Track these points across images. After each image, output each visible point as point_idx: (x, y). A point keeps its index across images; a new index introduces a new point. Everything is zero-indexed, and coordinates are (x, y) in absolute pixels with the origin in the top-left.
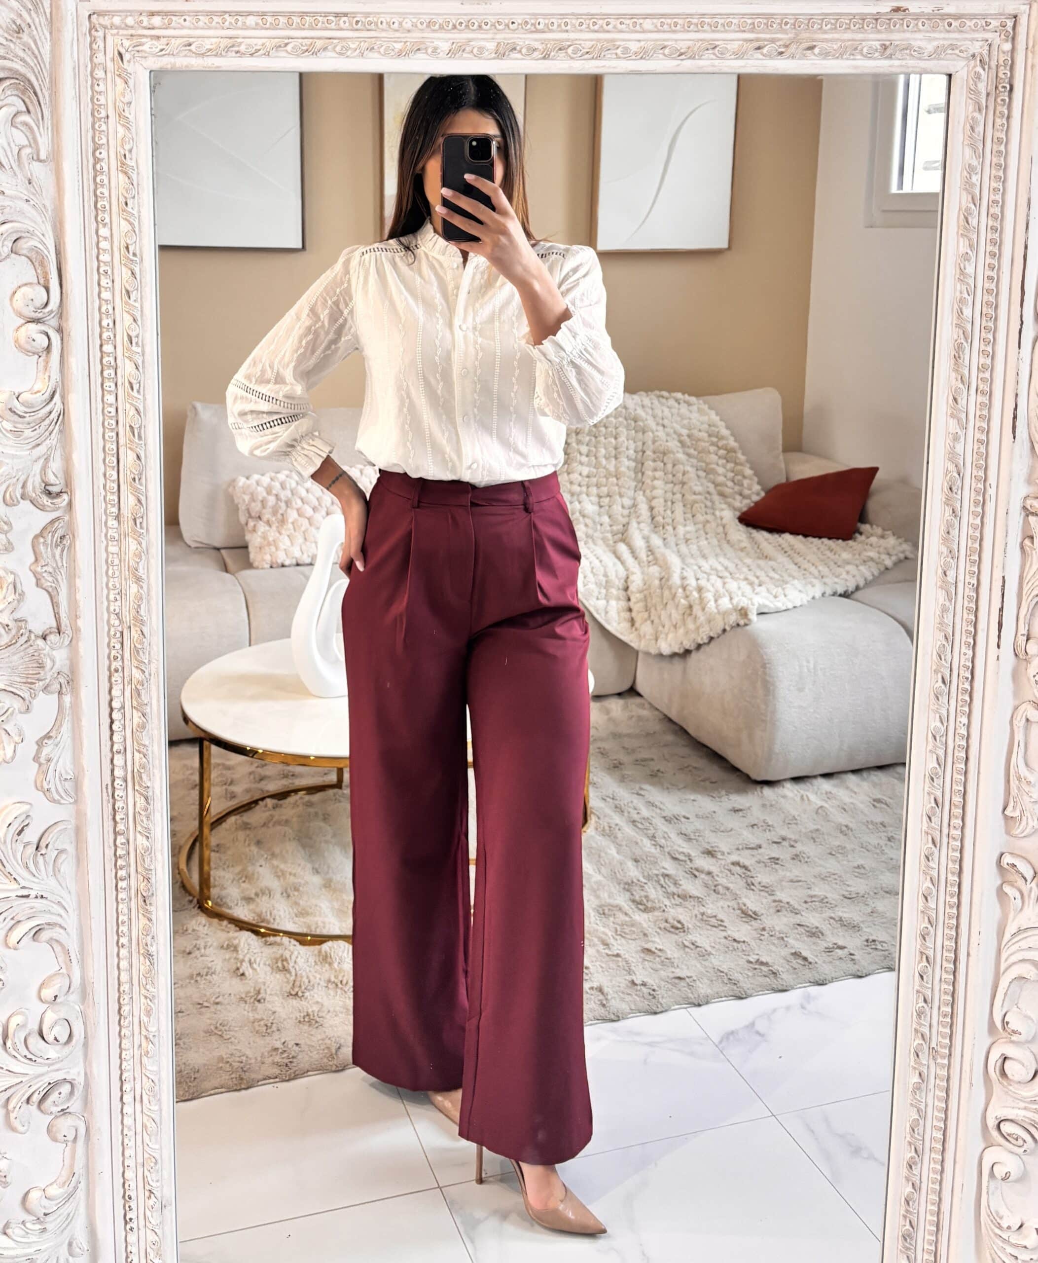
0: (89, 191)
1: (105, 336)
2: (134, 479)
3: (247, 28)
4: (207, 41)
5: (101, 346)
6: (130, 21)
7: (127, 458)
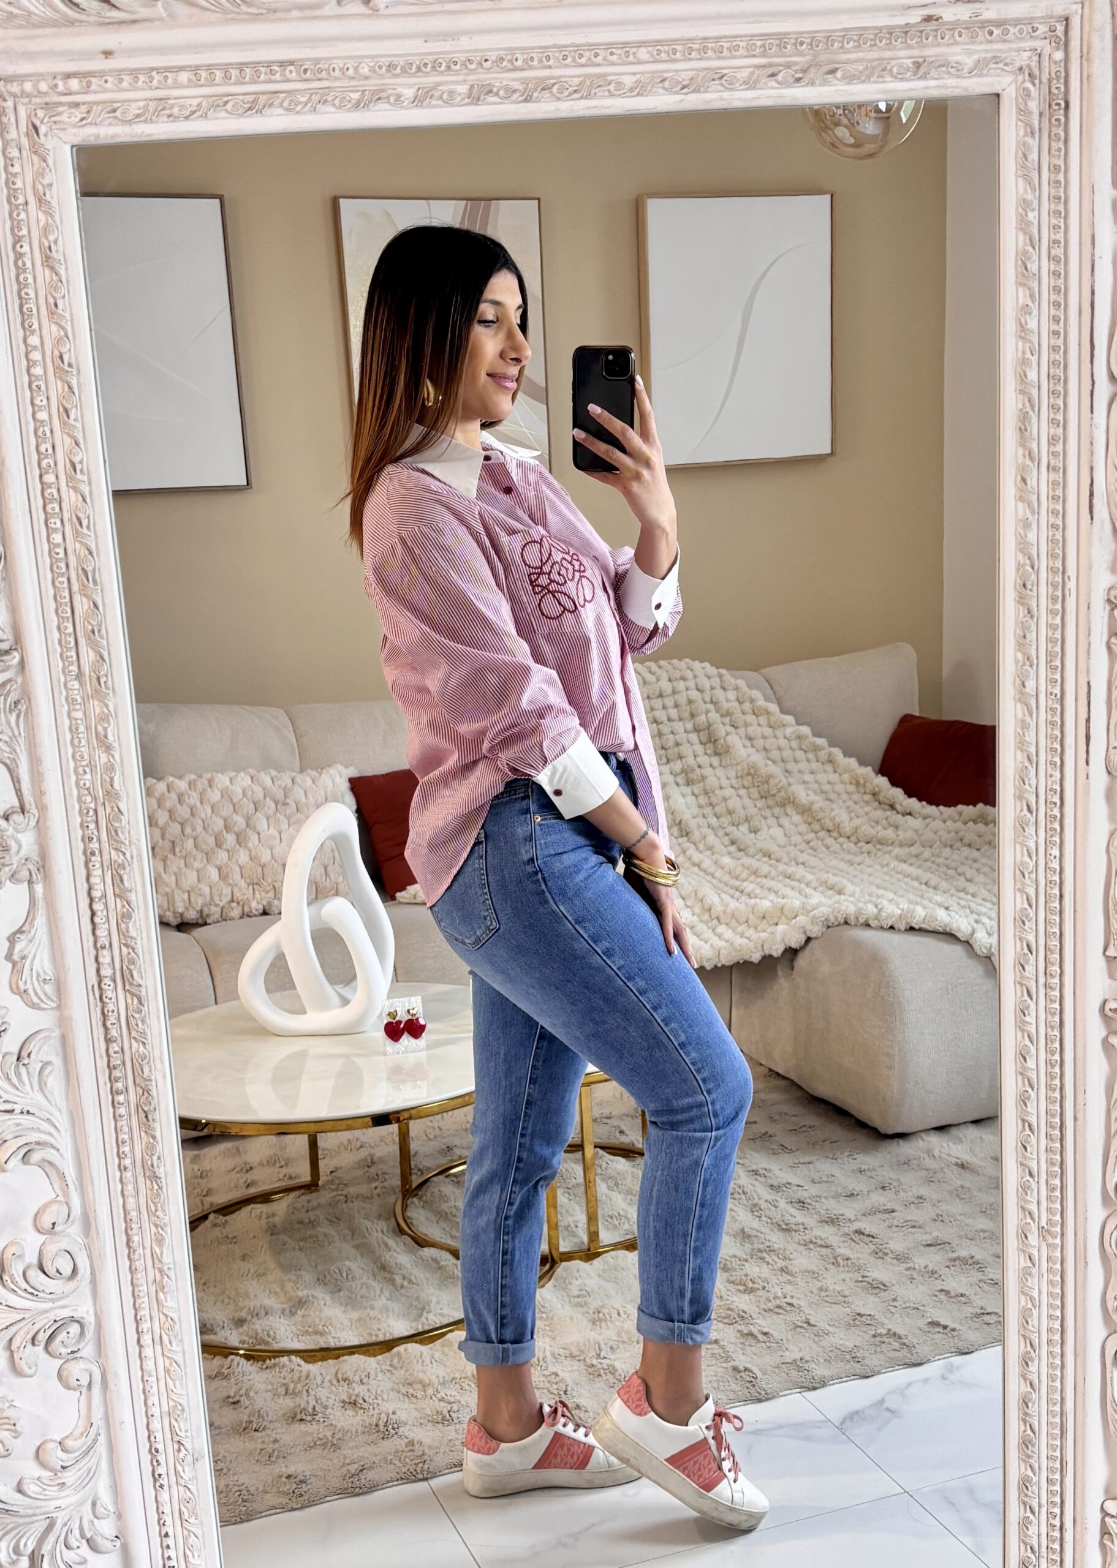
0: (12, 292)
1: (44, 463)
2: (93, 631)
3: (178, 86)
4: (134, 105)
5: (41, 476)
6: (43, 87)
7: (82, 605)
